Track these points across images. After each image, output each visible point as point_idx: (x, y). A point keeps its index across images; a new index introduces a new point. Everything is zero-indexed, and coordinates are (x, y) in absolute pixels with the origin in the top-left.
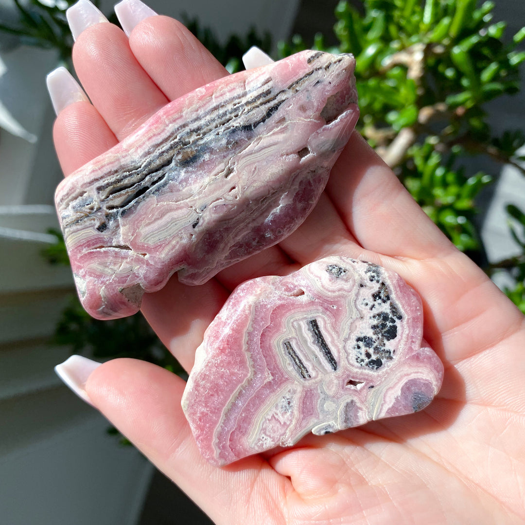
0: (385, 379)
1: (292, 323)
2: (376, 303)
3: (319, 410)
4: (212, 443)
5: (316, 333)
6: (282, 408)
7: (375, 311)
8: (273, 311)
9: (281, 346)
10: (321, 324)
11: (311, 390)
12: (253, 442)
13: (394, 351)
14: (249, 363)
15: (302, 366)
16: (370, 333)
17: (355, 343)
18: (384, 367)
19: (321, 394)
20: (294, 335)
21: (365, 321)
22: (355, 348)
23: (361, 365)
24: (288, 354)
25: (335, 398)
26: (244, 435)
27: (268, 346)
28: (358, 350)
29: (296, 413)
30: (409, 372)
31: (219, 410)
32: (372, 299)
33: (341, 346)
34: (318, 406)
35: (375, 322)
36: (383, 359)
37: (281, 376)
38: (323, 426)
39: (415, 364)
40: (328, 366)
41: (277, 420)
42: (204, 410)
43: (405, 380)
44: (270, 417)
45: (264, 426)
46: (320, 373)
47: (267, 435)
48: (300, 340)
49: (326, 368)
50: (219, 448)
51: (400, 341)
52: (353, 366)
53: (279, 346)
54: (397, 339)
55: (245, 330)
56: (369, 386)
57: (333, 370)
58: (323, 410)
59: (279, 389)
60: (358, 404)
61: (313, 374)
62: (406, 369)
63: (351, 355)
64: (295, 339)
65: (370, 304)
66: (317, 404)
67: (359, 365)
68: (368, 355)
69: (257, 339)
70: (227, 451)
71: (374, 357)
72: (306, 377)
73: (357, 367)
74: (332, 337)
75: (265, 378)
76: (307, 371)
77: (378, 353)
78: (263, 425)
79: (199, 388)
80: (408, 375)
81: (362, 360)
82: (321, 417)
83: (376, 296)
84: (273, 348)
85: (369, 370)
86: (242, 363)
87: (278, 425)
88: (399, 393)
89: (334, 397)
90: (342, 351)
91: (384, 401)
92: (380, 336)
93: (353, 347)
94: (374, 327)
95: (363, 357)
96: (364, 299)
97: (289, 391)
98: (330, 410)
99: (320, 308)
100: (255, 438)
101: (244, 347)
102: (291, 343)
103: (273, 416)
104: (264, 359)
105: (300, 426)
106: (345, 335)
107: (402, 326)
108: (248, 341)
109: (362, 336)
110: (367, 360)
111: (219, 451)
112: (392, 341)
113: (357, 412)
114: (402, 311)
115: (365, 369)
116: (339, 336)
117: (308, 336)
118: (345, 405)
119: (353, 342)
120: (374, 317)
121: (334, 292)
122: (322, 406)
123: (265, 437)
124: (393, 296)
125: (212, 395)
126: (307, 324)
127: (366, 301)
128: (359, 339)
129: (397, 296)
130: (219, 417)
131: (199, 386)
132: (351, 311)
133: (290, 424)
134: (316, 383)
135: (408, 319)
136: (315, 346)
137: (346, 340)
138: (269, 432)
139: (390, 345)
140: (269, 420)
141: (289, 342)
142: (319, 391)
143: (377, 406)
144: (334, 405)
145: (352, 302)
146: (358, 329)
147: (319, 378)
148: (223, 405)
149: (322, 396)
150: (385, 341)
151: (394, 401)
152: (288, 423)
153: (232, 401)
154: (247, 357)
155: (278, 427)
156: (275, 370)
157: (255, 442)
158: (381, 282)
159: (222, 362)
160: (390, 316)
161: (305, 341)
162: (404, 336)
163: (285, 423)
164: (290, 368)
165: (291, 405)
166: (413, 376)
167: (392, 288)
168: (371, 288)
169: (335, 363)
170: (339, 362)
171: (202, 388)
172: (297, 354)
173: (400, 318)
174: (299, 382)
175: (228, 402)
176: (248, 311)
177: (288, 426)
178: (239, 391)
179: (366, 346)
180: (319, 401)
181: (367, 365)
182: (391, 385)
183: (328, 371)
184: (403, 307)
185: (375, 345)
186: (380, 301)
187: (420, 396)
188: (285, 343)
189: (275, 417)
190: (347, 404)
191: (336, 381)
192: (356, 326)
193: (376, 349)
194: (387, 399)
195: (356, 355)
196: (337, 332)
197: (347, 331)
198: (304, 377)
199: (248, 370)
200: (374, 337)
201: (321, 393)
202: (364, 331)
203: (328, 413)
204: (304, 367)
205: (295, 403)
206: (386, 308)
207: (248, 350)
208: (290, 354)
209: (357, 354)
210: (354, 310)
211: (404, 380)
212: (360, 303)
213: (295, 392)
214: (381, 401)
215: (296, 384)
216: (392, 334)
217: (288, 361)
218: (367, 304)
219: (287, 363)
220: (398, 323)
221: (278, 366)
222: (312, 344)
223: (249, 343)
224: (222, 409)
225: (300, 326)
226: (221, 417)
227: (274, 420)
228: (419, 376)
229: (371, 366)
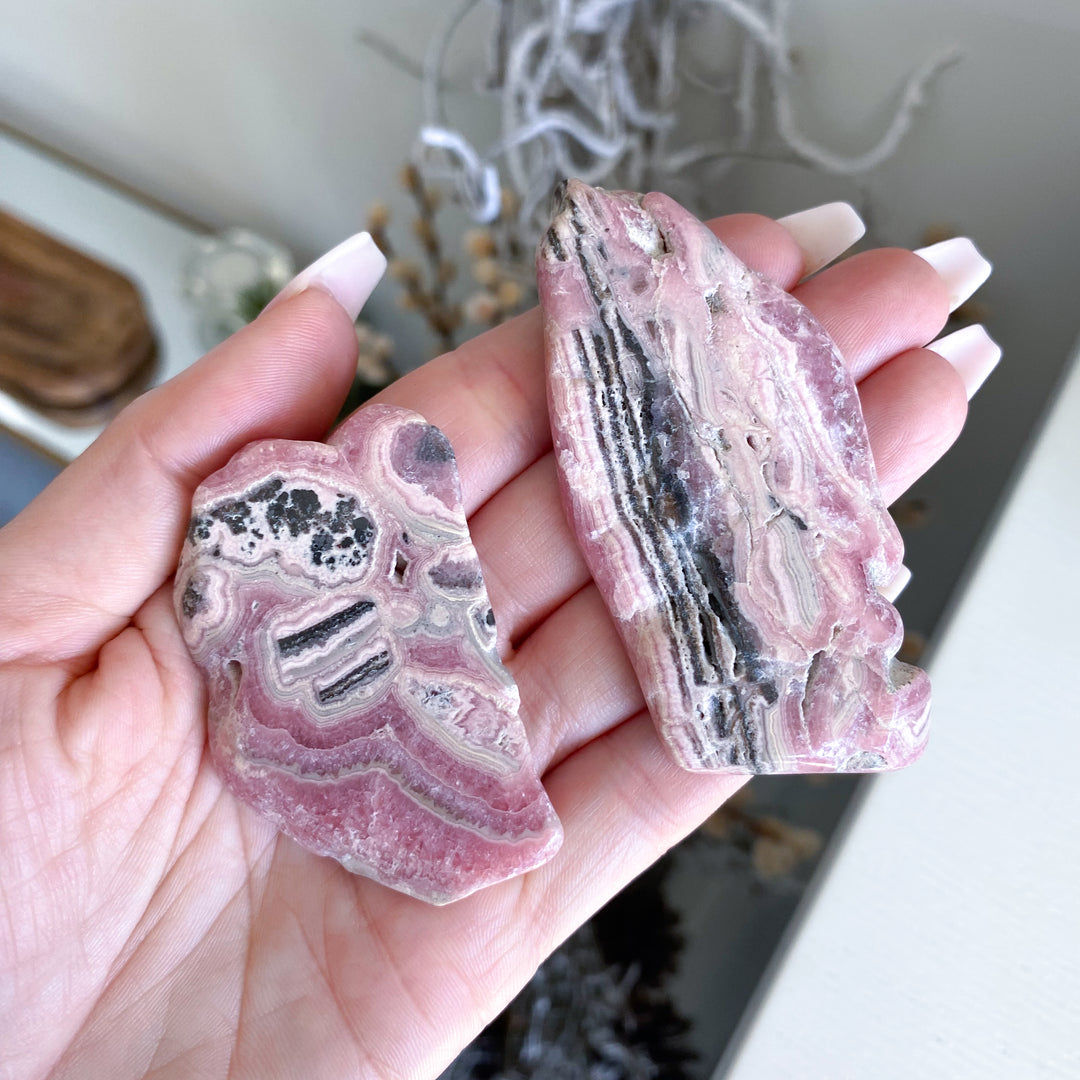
0: (392, 512)
1: (285, 685)
2: (250, 528)
3: (447, 636)
4: (514, 845)
5: (304, 641)
6: (444, 707)
7: (265, 529)
8: (261, 722)
9: (328, 707)
10: (286, 632)
11: (411, 651)
12: (507, 763)
13: (340, 495)
14: (359, 771)
15: (365, 669)
16: (305, 540)
17: (324, 567)
18: (368, 513)
19: (419, 632)
20: (306, 683)
21: (282, 548)
22: (333, 568)
23: (364, 556)
24: (343, 696)
25: (426, 605)
26: (496, 782)
27: (329, 734)
28: (337, 562)
29: (452, 680)
30: (380, 468)
31: (449, 830)
32: (242, 535)
33: (329, 594)
34: (440, 638)
35: (285, 530)
36: (354, 516)
37: (384, 708)
38: (477, 630)
39: (364, 458)
40: (366, 619)
41: (467, 716)
42: (448, 862)
43: (393, 476)
44: (463, 730)
45: (479, 743)
46: (378, 634)
47: (496, 736)
48: (317, 670)
49: (371, 621)
50: (522, 831)
51: (321, 485)
52: (366, 571)
53: (328, 712)
54: (318, 491)
55: (298, 780)
56: (403, 542)
57: (374, 608)
58: (448, 629)
59: (409, 713)
60: (437, 562)
61: (380, 647)
62: (374, 473)
63: (346, 575)
64: (314, 680)
65: (252, 538)
66: (436, 640)
67: (365, 560)
68: (346, 543)
69: (313, 756)
70: (526, 816)
71: (350, 533)
72: (385, 659)
73: (369, 563)
74: (313, 609)
75: (388, 739)
76: (376, 658)
77: (343, 525)
78: (477, 745)
79: (408, 872)
80: (384, 471)
81: (356, 554)
82: (460, 632)
83: (237, 528)
84: (333, 723)
85: (373, 542)
86: (361, 785)
87: (476, 714)
88: (417, 487)
89: (423, 608)
90: (339, 591)
91: (430, 514)
92: (311, 521)
93: (330, 572)
94: (294, 533)
95: (349, 552)
96: (242, 549)
97: (413, 693)
98: (448, 614)
99: (256, 633)
100: (502, 760)
101: (329, 780)
102: (322, 689)
103: (460, 724)
104: (351, 742)
105: (477, 672)
106: (308, 586)
107: (293, 480)
108: (319, 773)
109: (310, 553)
110: (356, 546)
111: (527, 831)
112: (321, 499)
113: (451, 564)
114: (264, 480)
115: (372, 549)
116: (311, 597)
117: (309, 655)
118: (437, 586)
119: (322, 571)
120: (275, 531)
121: (227, 606)
122: (439, 630)
123: (500, 740)
124: (237, 495)
125: (422, 845)
126: (287, 656)
127: (246, 547)
128: (317, 560)
129: (237, 489)
130: (463, 831)
131: (405, 870)
132: (264, 573)
133: (475, 692)
134: (397, 641)
135: (281, 468)
136: (328, 642)
137: (317, 583)
138: (488, 732)
139: (328, 504)
140: (467, 732)
141: (321, 693)
142: (413, 635)
143: (440, 527)
144: (437, 606)
145: (246, 572)
146: (297, 562)
147: (388, 635)
148: (438, 823)
149: (421, 630)
150: (321, 511)
151: (430, 497)
152: (472, 695)
153: (432, 805)
154: (347, 776)
155: (481, 716)
156: (373, 720)
157: (508, 759)
158: (211, 518)
159: (357, 825)
160: (273, 501)
161: (320, 660)
162: (312, 476)
163: (473, 701)
164: (370, 690)
165: (439, 690)
166: (387, 462)
167: (221, 498)
168: (222, 536)
169: (360, 604)
170: (358, 596)
171: (407, 864)
172: (344, 677)
173: (278, 483)
174: (395, 675)
175: (432, 812)
176: (262, 771)
177: (478, 695)
178: (412, 791)
179: (330, 547)
180: (430, 636)
181: (364, 546)
182: (402, 501)
183: (375, 618)
184: (258, 478)
185: (327, 529)
186: (246, 521)
187: (422, 449)
188: (323, 700)
189: (462, 721)
190: (436, 582)
191: (394, 604)
192: (293, 564)
193: (336, 528)
194: (428, 509)
195: (347, 565)
196: (304, 600)
197: (301, 582)
198: (387, 663)
199: (373, 773)
200: (313, 531)
201: (415, 631)
202: (302, 550)
203: (452, 620)
204: (368, 663)
205: (434, 681)
206: (260, 510)
207: (335, 773)
208: (341, 692)
209: (345, 562)
210: (261, 567)
211: (393, 478)
212: (249, 556)
213: (415, 682)
214: (431, 520)
215: (400, 678)
216: (307, 500)
217: (357, 694)
218: (252, 545)
219: (359, 696)
220: (287, 488)
221: (366, 715)
222: (325, 648)
223: (321, 769)
224: (447, 825)
225: (292, 671)
226: (462, 827)
227: (467, 723)
228: (386, 450)
229: (367, 538)
